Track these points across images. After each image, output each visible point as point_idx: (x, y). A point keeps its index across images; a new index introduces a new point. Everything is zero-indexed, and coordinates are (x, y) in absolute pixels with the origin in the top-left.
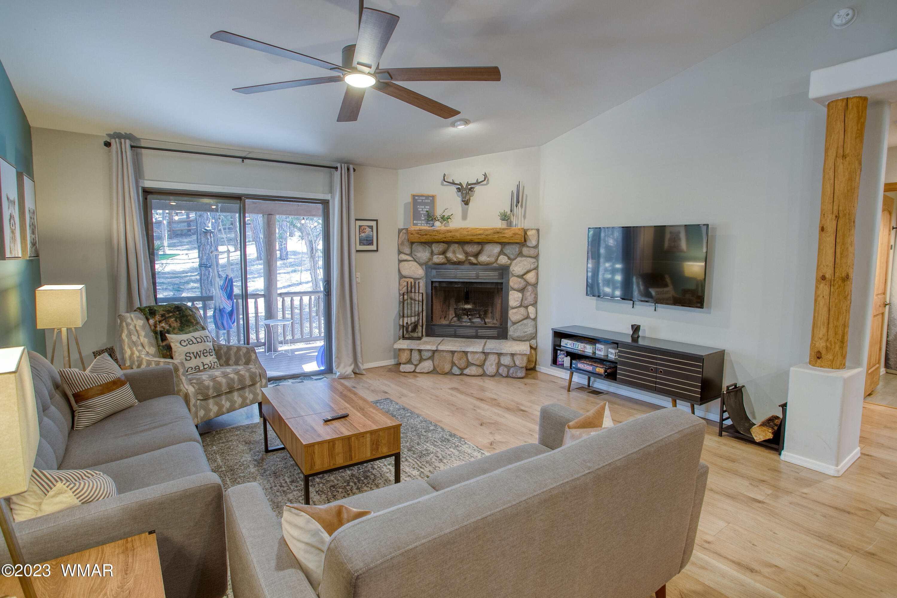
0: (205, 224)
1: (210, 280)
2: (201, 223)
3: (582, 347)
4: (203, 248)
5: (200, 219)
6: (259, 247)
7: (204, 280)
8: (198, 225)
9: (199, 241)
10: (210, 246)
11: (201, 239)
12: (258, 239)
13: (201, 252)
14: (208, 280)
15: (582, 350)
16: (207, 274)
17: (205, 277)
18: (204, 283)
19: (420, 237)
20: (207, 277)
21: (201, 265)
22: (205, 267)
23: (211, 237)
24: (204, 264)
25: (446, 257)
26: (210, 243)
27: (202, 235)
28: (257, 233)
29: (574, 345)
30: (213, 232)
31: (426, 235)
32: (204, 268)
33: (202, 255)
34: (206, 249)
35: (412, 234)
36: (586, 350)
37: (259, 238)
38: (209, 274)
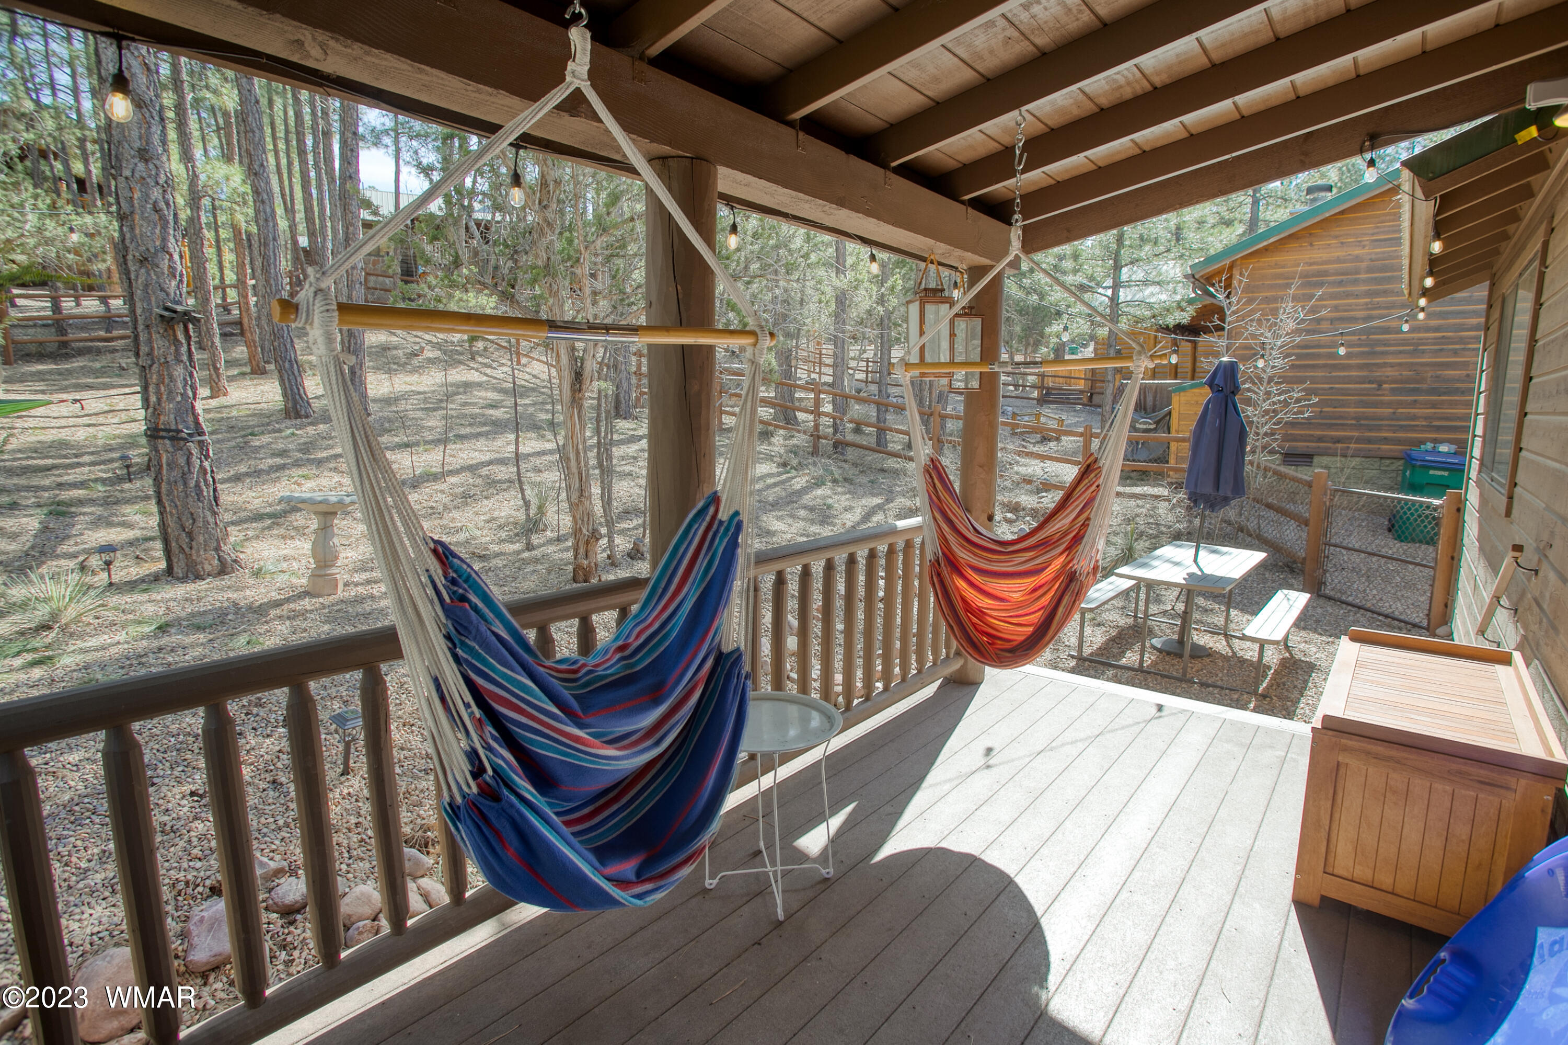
0: (162, 290)
1: (192, 484)
2: (146, 286)
4: (161, 376)
5: (143, 271)
6: (291, 385)
7: (169, 483)
8: (139, 293)
9: (144, 349)
10: (186, 368)
11: (150, 341)
12: (287, 365)
13: (152, 389)
14: (185, 484)
16: (182, 461)
17: (176, 474)
18: (170, 493)
20: (184, 474)
21: (154, 433)
22: (172, 439)
23: (188, 338)
24: (169, 431)
26: (185, 358)
27: (153, 330)
28: (283, 349)
30: (198, 320)
32: (167, 442)
33: (159, 400)
34: (171, 377)
37: (290, 361)
38: (188, 462)
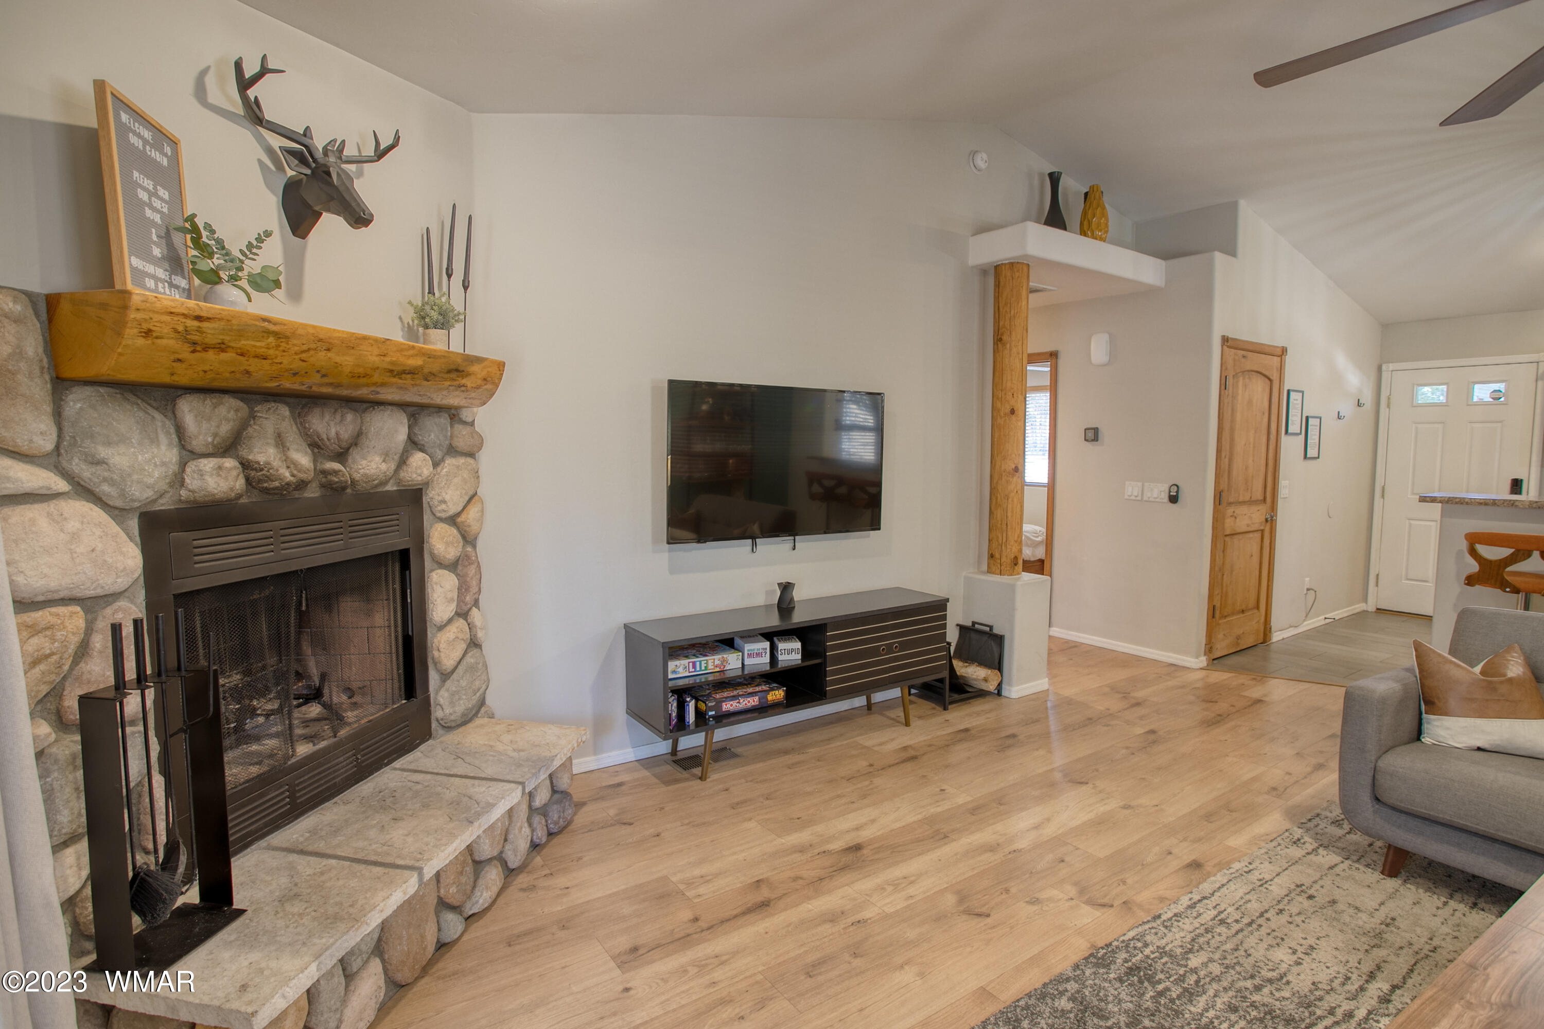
3: (717, 662)
15: (718, 669)
19: (185, 354)
25: (246, 465)
29: (694, 667)
31: (221, 347)
35: (148, 333)
36: (728, 667)
